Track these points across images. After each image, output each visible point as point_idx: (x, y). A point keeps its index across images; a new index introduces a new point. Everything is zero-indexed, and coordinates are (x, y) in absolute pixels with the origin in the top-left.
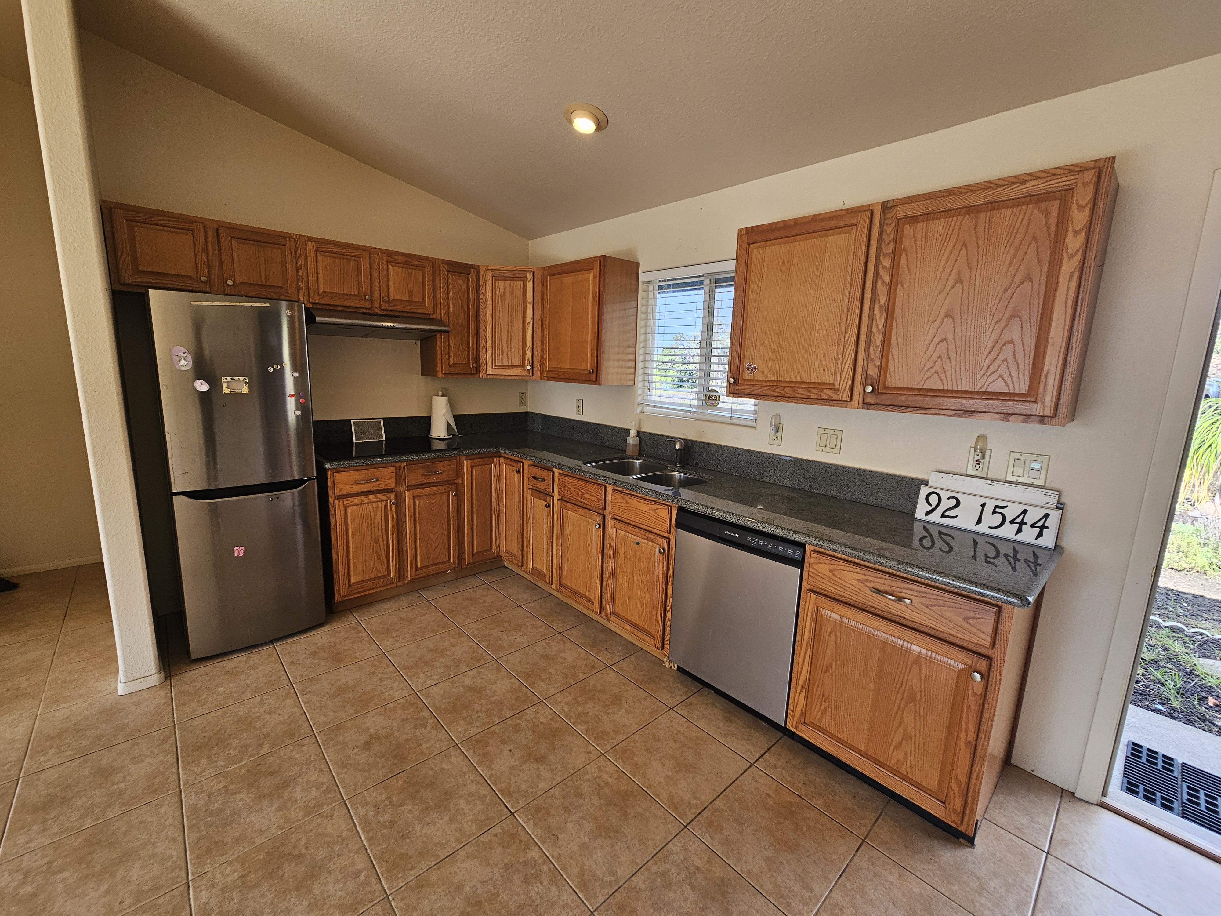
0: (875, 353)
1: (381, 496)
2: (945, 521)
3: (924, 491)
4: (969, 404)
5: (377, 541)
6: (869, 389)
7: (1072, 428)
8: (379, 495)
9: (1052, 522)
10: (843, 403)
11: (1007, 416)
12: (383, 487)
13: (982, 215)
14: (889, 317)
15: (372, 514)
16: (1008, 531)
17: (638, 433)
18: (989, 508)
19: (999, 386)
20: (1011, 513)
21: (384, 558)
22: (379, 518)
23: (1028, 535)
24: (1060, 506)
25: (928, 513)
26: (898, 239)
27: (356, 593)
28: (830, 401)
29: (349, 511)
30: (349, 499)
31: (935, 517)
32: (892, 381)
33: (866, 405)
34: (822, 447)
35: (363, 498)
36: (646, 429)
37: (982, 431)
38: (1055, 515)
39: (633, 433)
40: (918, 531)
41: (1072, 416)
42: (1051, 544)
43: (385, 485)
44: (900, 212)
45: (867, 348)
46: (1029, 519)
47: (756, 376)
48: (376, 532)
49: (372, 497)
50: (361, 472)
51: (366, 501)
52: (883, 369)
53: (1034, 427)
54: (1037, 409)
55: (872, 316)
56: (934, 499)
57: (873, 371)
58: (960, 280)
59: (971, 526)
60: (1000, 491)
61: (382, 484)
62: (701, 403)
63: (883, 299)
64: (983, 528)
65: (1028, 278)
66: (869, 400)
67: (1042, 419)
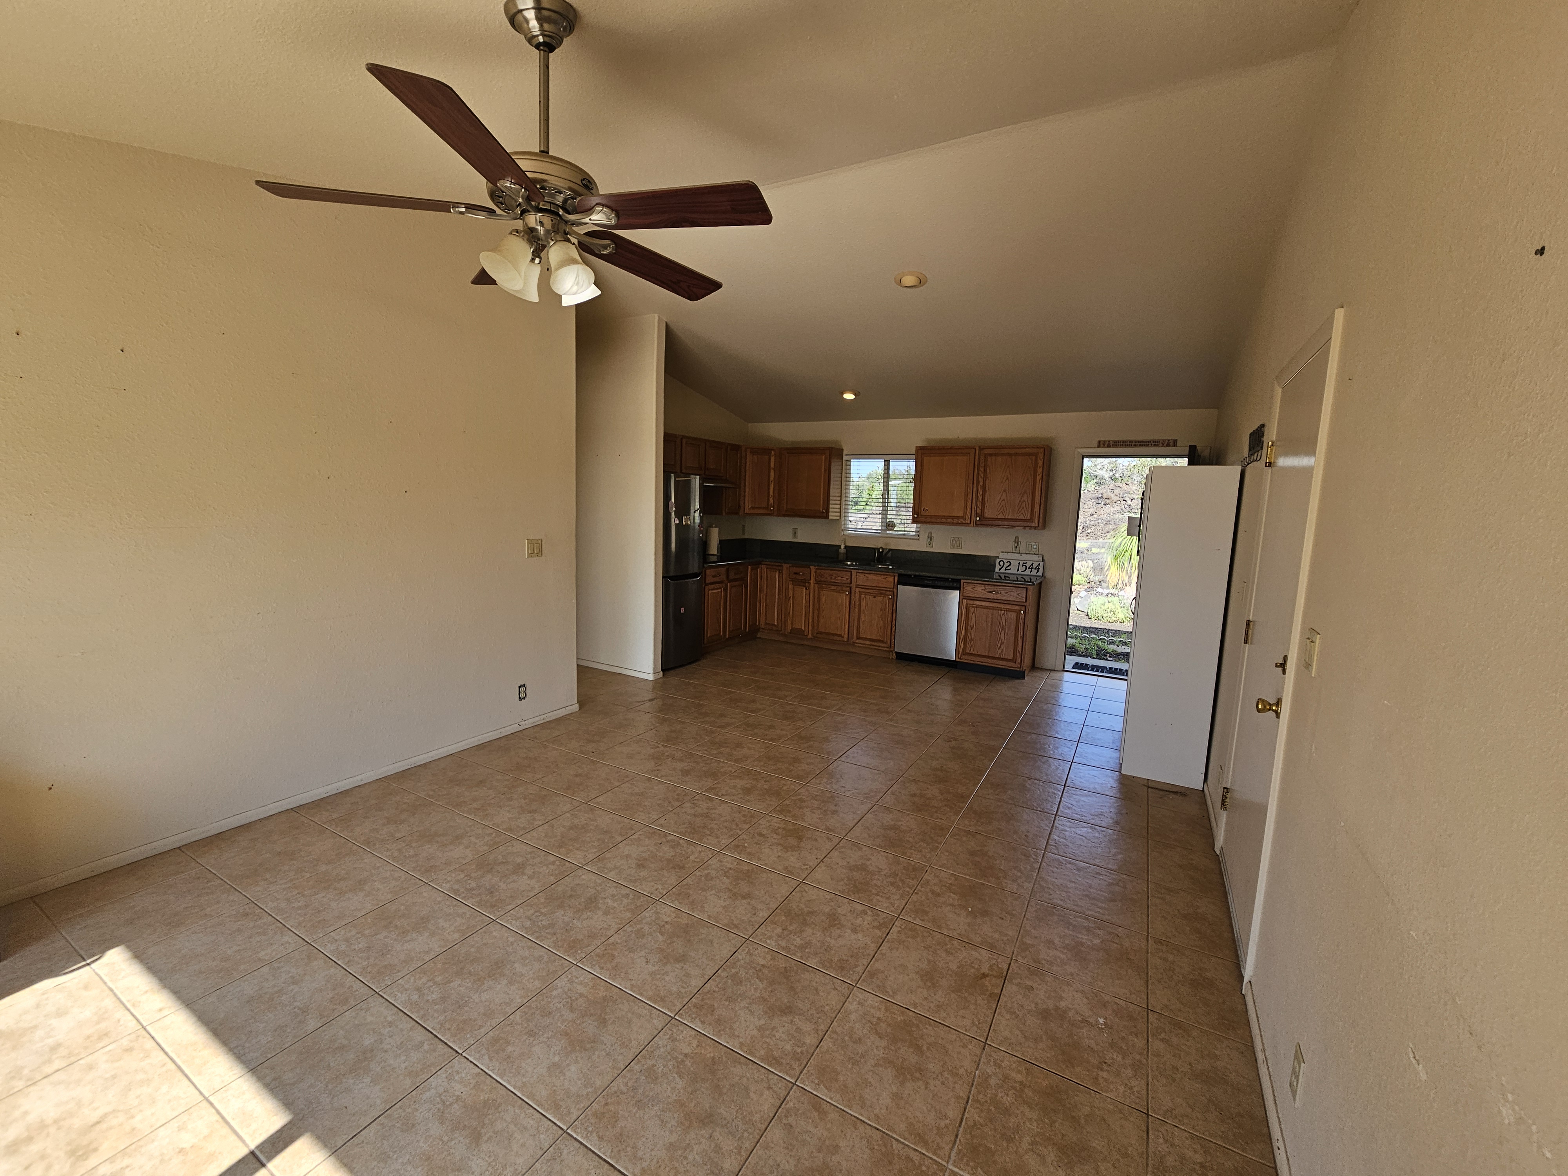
0: (979, 505)
2: (1007, 571)
3: (998, 560)
4: (1013, 523)
6: (978, 519)
7: (1045, 532)
9: (1041, 567)
10: (968, 524)
11: (1025, 527)
13: (1013, 457)
14: (984, 491)
16: (1028, 572)
17: (846, 547)
18: (1021, 564)
19: (1022, 517)
20: (1028, 565)
23: (1034, 572)
24: (1043, 560)
25: (1000, 569)
26: (986, 461)
28: (962, 524)
31: (1003, 570)
32: (987, 515)
33: (977, 525)
34: (953, 546)
36: (849, 544)
37: (1016, 535)
38: (1042, 563)
39: (843, 547)
40: (996, 576)
41: (1044, 527)
42: (1041, 574)
44: (987, 451)
45: (976, 502)
46: (1034, 566)
47: (927, 513)
52: (983, 510)
53: (1033, 531)
54: (1033, 524)
55: (977, 490)
56: (1002, 563)
57: (979, 511)
58: (1007, 479)
59: (1015, 572)
60: (1024, 557)
62: (884, 528)
63: (981, 484)
64: (1019, 572)
65: (1028, 480)
66: (978, 523)
67: (1035, 528)
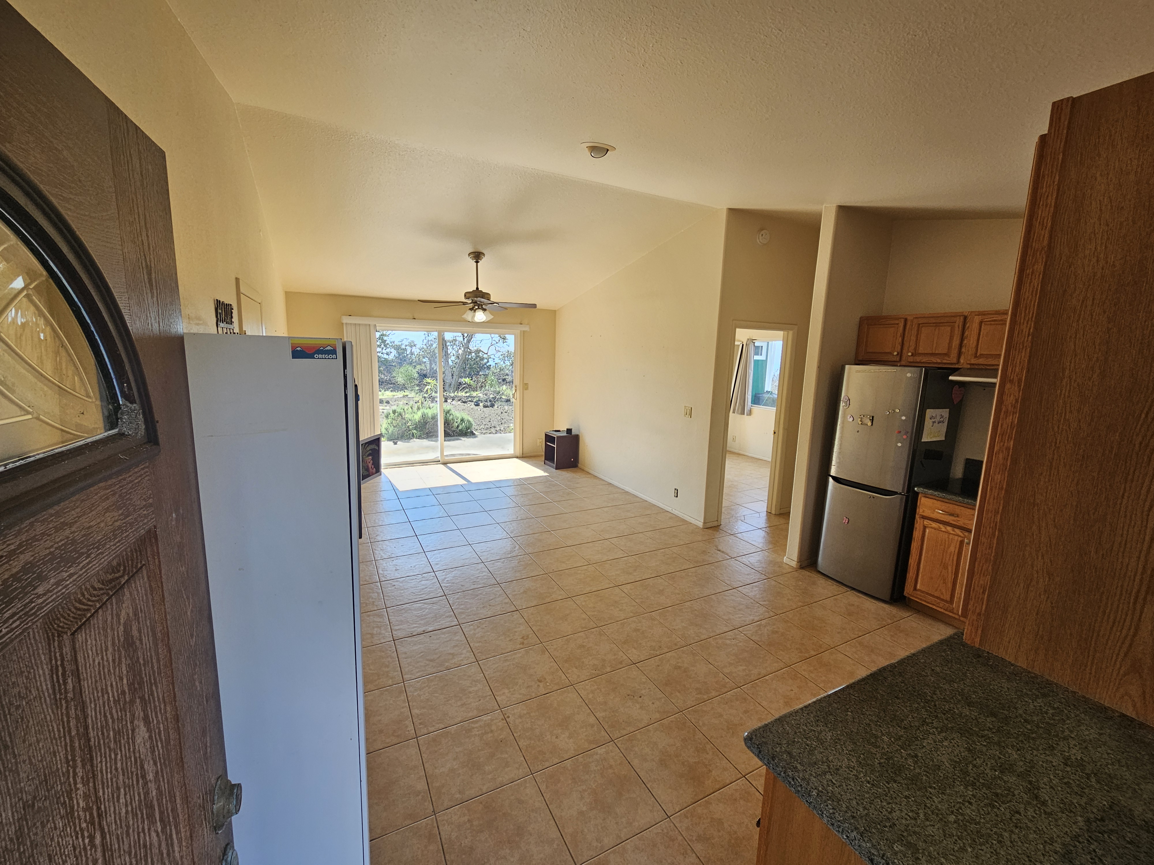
1: (958, 531)
5: (945, 567)
8: (956, 530)
12: (960, 523)
15: (947, 543)
21: (950, 585)
22: (953, 549)
27: (921, 599)
29: (927, 531)
30: (929, 521)
35: (941, 526)
43: (964, 524)
48: (947, 559)
49: (949, 529)
50: (943, 504)
51: (943, 529)
61: (961, 522)
